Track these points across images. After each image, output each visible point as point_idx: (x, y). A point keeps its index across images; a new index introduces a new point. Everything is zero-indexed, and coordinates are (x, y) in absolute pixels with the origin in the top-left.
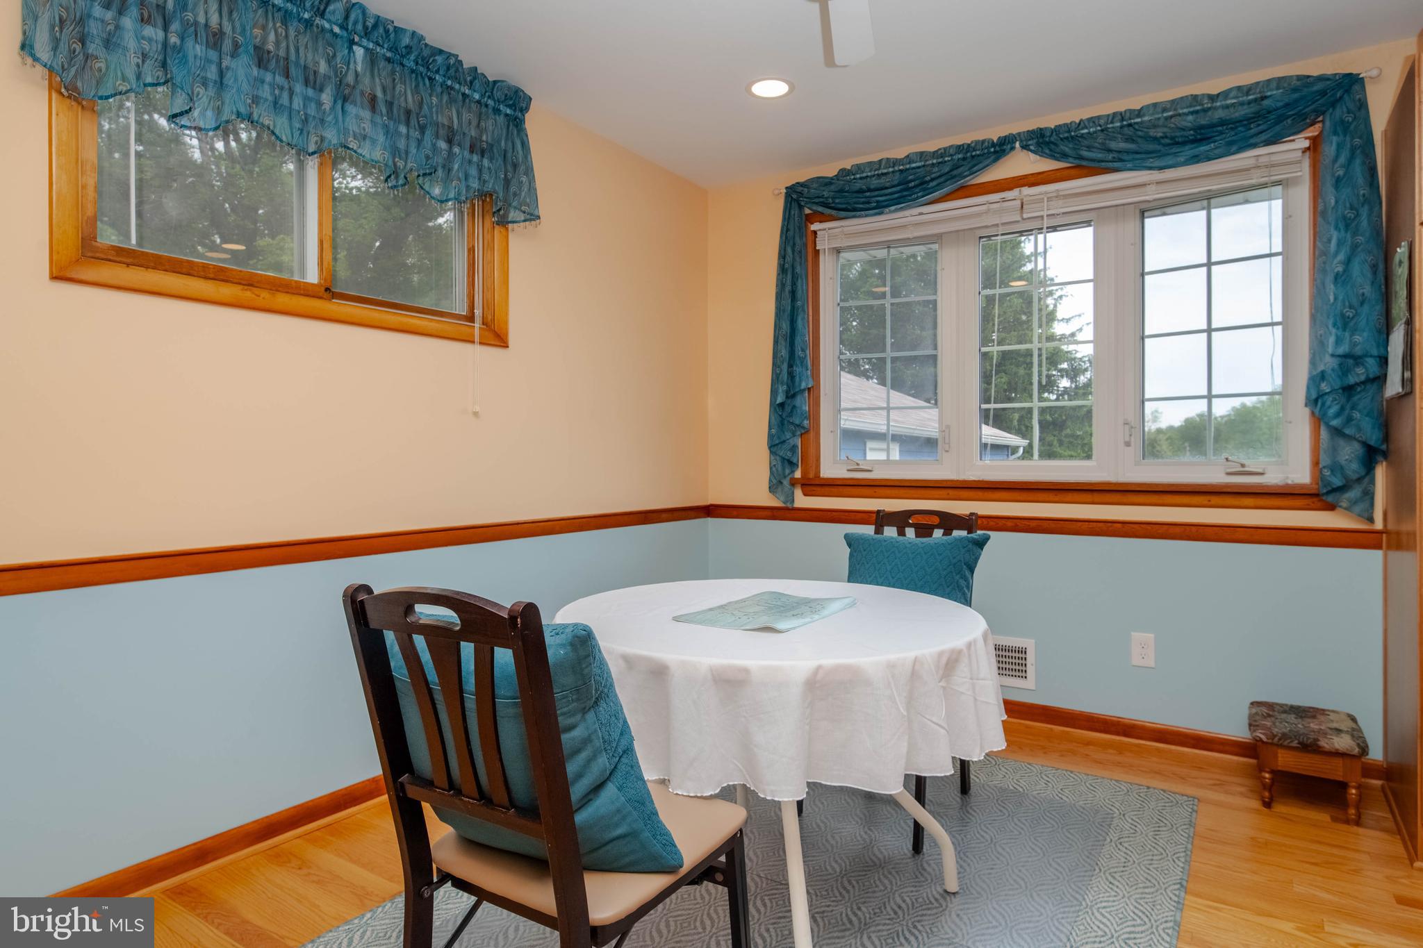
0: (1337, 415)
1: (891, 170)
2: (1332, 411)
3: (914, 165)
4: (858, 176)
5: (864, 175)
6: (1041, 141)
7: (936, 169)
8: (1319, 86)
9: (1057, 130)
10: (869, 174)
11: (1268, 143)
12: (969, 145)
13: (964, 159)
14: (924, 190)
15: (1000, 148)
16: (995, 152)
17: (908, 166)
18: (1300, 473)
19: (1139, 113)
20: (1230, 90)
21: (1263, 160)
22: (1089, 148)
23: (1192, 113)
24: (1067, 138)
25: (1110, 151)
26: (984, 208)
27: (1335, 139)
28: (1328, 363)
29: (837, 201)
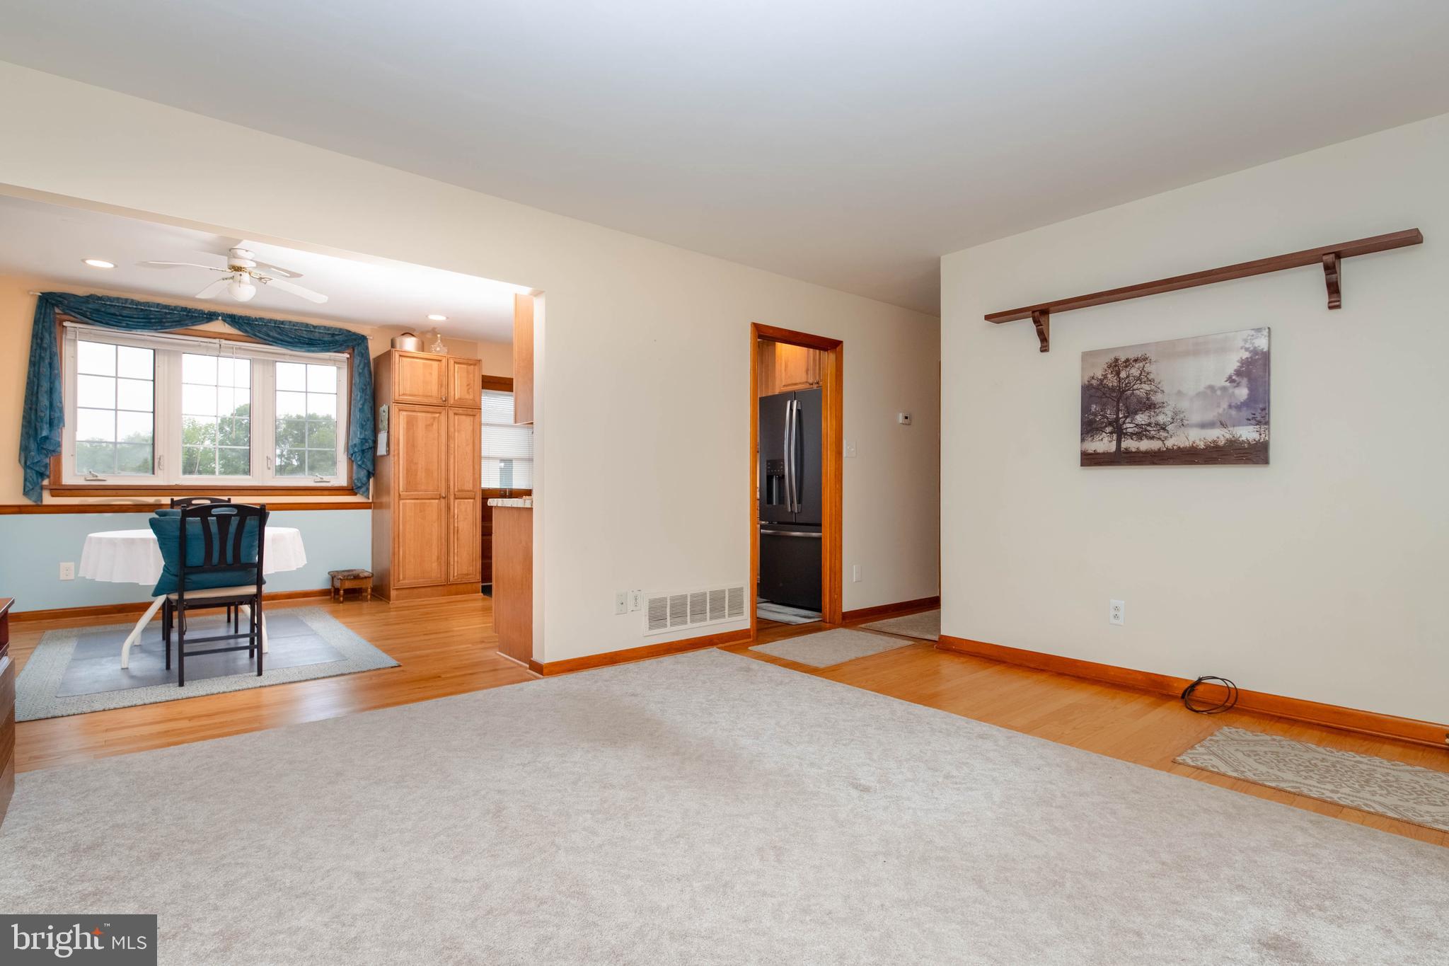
0: (361, 460)
1: (135, 307)
2: (358, 459)
3: (152, 309)
4: (108, 303)
5: (113, 304)
6: (232, 320)
7: (169, 316)
8: (354, 337)
9: (241, 317)
10: (117, 304)
11: (335, 352)
12: (190, 309)
13: (187, 315)
14: (162, 326)
15: (211, 317)
16: (207, 318)
17: (148, 308)
18: (341, 479)
19: (282, 323)
20: (322, 326)
21: (332, 357)
22: (259, 332)
23: (306, 331)
24: (247, 323)
25: (269, 336)
26: (196, 343)
27: (359, 358)
28: (357, 441)
29: (94, 315)
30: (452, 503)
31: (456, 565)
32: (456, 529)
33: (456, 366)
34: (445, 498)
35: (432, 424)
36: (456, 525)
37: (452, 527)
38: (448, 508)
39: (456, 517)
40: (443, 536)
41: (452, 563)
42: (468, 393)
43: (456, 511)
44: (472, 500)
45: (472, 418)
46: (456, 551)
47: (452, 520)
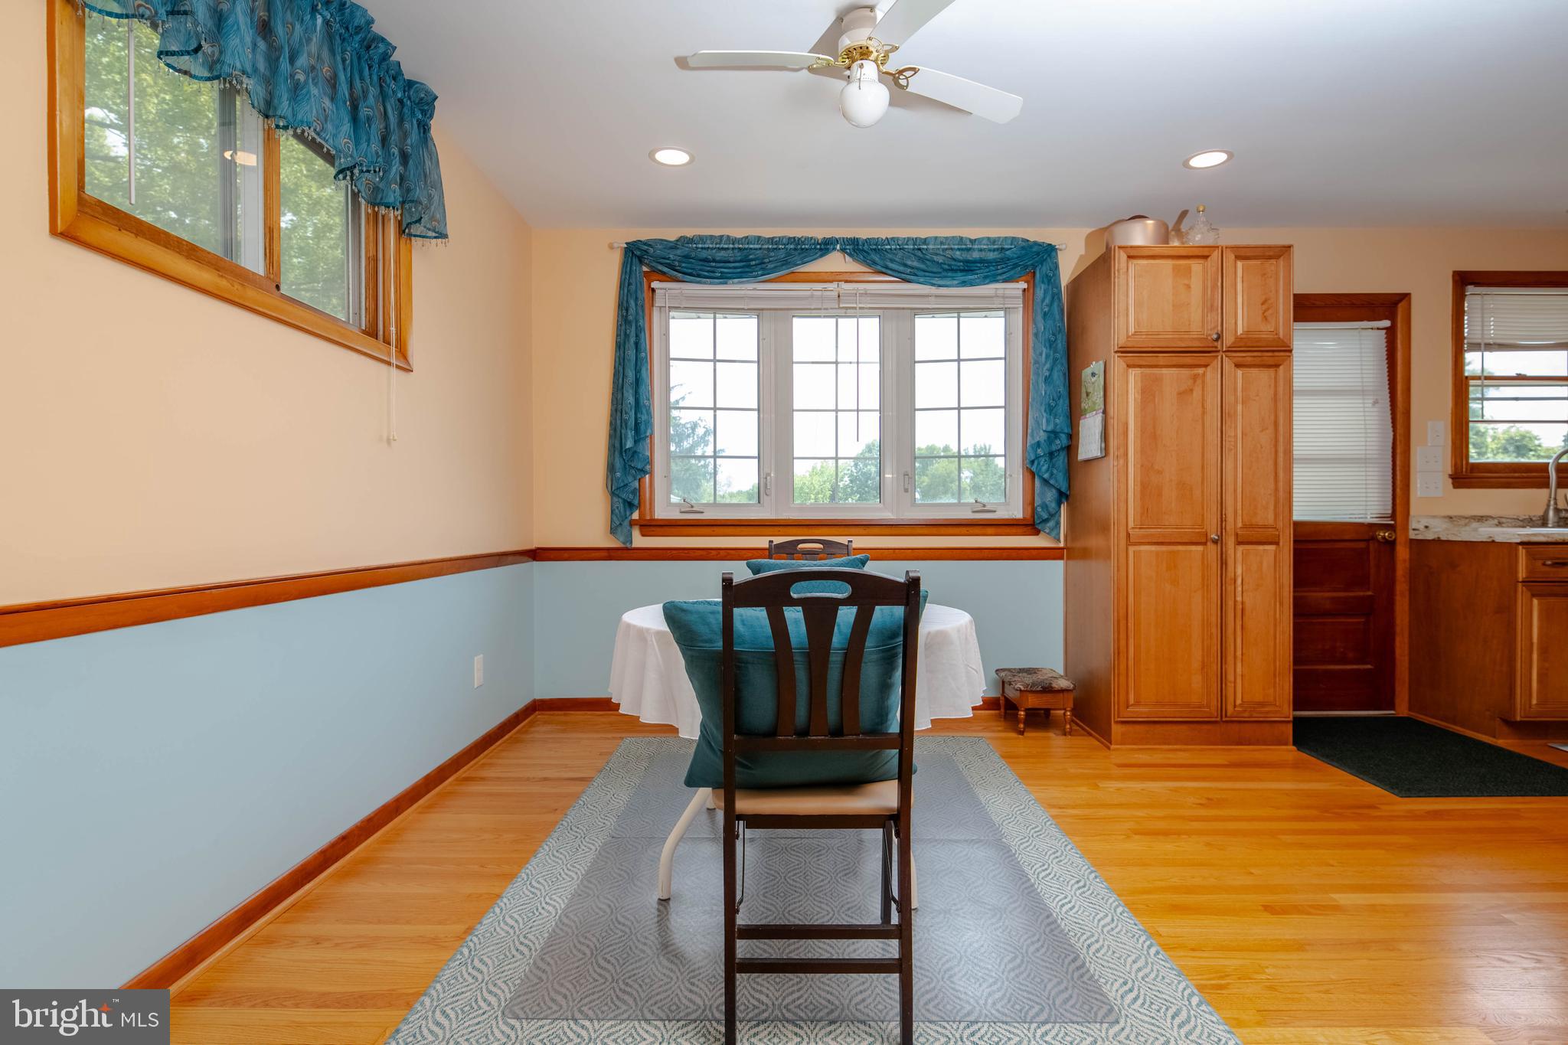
0: (1047, 470)
1: (731, 246)
2: (1044, 468)
3: (751, 246)
4: (700, 246)
5: (706, 246)
6: (856, 248)
7: (772, 254)
8: (1035, 249)
9: (868, 241)
10: (711, 246)
11: (1005, 281)
12: (799, 239)
13: (795, 249)
14: (763, 269)
15: (825, 247)
16: (821, 249)
17: (747, 246)
18: (1017, 511)
19: (925, 241)
20: (983, 238)
21: (1000, 292)
22: (892, 261)
23: (959, 249)
24: (875, 250)
25: (905, 265)
26: (809, 293)
27: (1043, 286)
28: (1042, 436)
29: (683, 265)
30: (1231, 552)
31: (1239, 681)
32: (1239, 607)
33: (1240, 264)
34: (1215, 542)
35: (1192, 390)
36: (1239, 599)
37: (1231, 603)
38: (1223, 563)
39: (1239, 581)
40: (1214, 619)
41: (1231, 677)
42: (1265, 318)
43: (1239, 571)
44: (1272, 548)
45: (1272, 371)
46: (1239, 653)
47: (1230, 588)
